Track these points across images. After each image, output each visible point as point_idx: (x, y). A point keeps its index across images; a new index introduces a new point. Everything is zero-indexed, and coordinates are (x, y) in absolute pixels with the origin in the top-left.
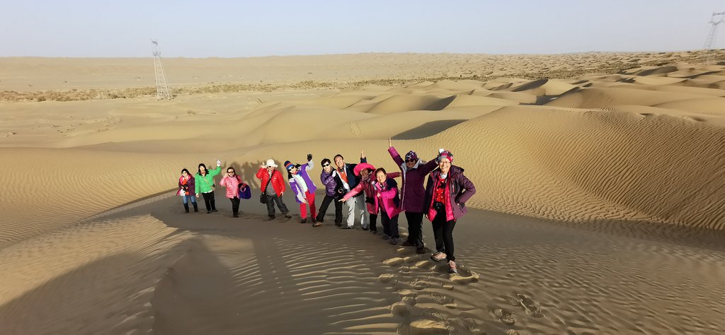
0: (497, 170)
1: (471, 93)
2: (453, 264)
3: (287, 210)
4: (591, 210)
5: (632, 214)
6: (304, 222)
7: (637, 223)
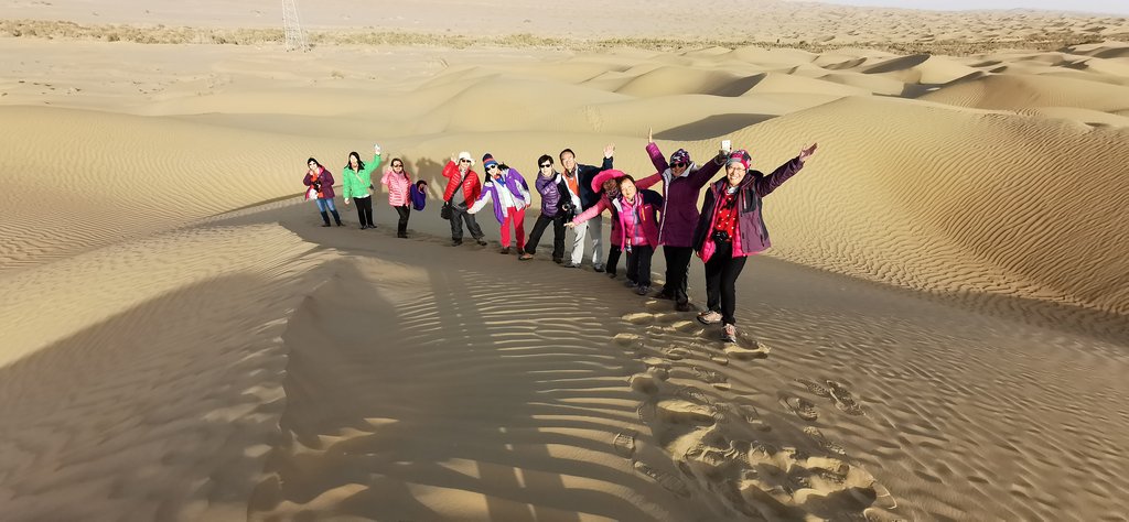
0: (817, 200)
1: (792, 71)
2: (731, 329)
3: (481, 234)
4: (963, 277)
5: (1030, 289)
6: (505, 252)
7: (1037, 302)
